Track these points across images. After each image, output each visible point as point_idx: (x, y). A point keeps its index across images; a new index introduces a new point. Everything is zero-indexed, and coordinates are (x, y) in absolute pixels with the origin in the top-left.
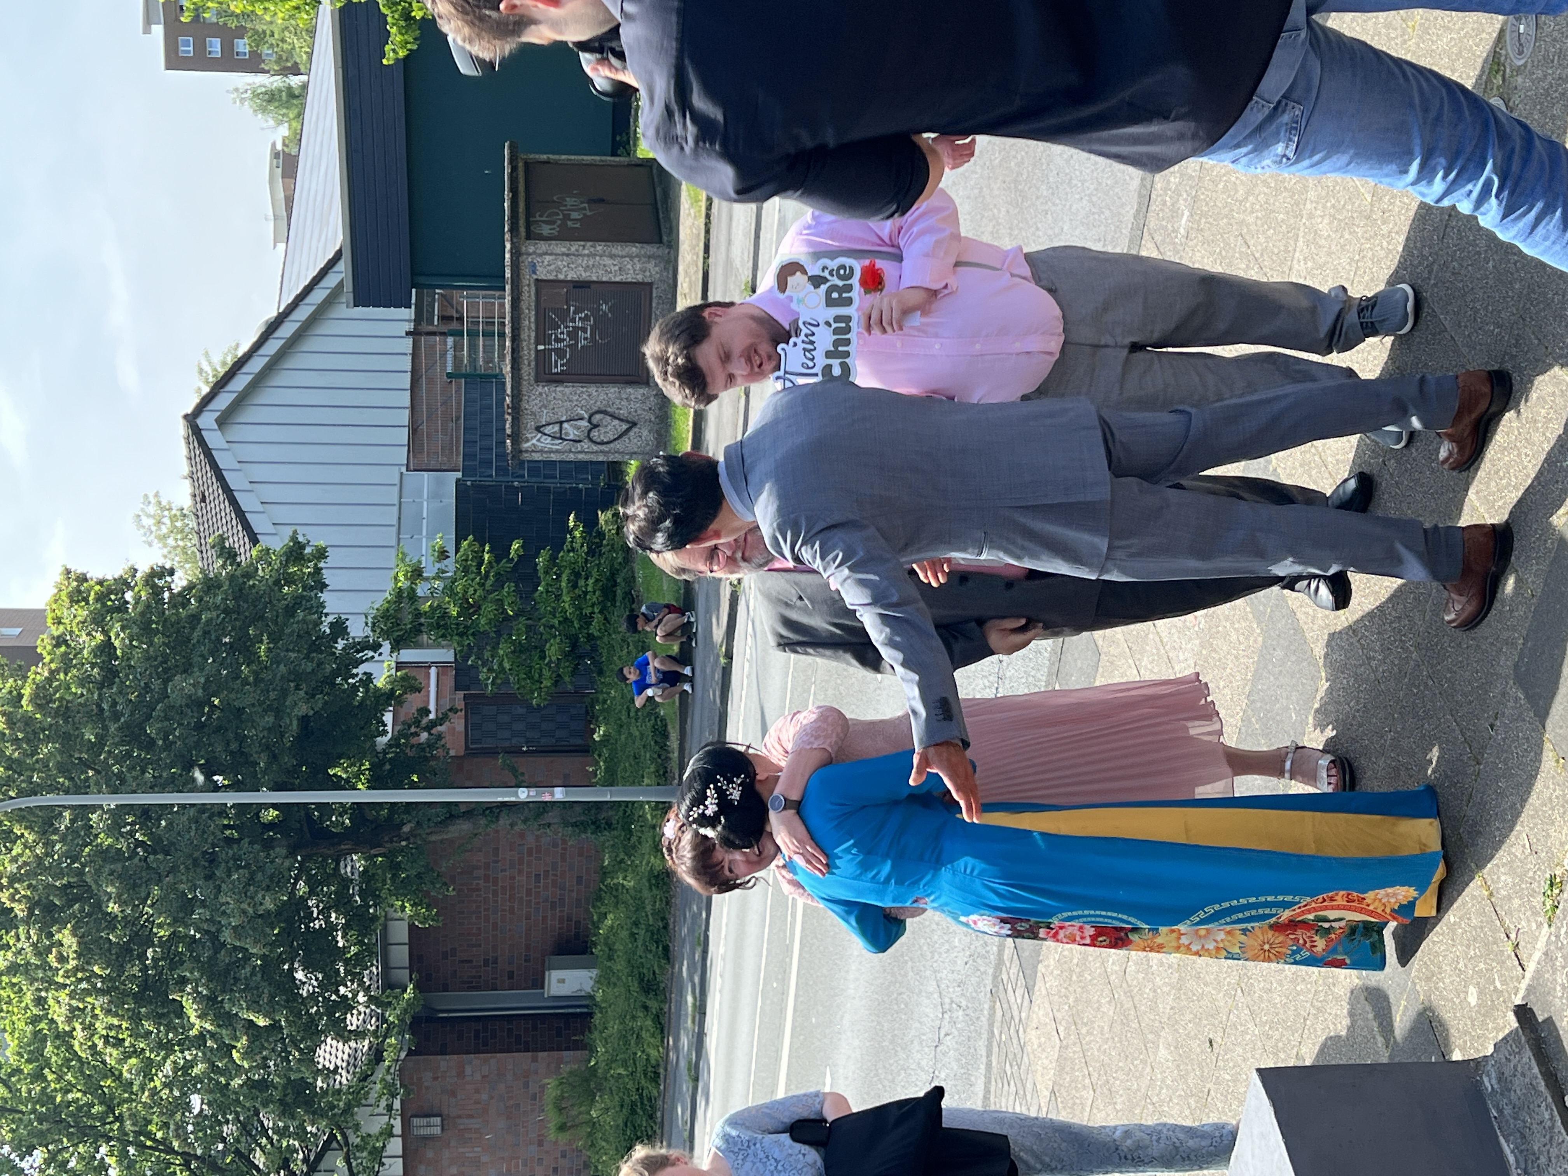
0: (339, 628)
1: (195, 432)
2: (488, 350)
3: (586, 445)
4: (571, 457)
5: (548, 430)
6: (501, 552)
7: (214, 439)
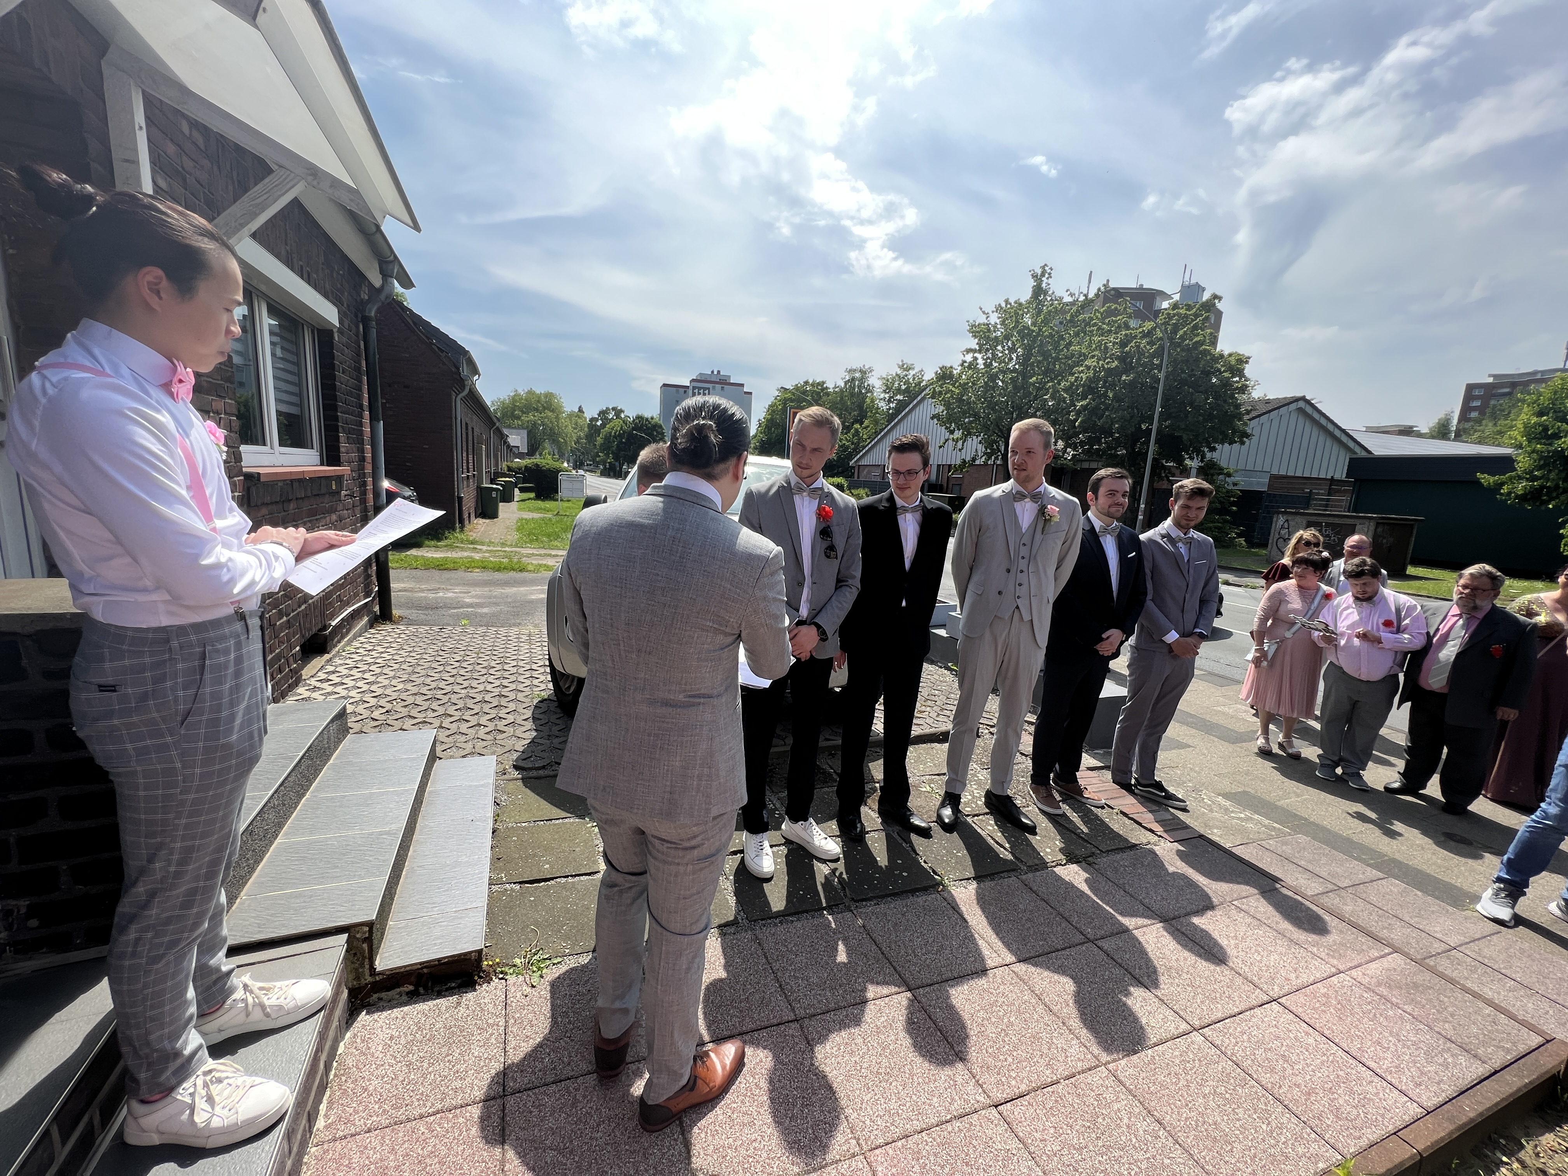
0: (1213, 449)
1: (1297, 400)
2: (1321, 505)
3: (1277, 536)
4: (1272, 531)
5: (1286, 525)
6: (1233, 504)
7: (1293, 407)
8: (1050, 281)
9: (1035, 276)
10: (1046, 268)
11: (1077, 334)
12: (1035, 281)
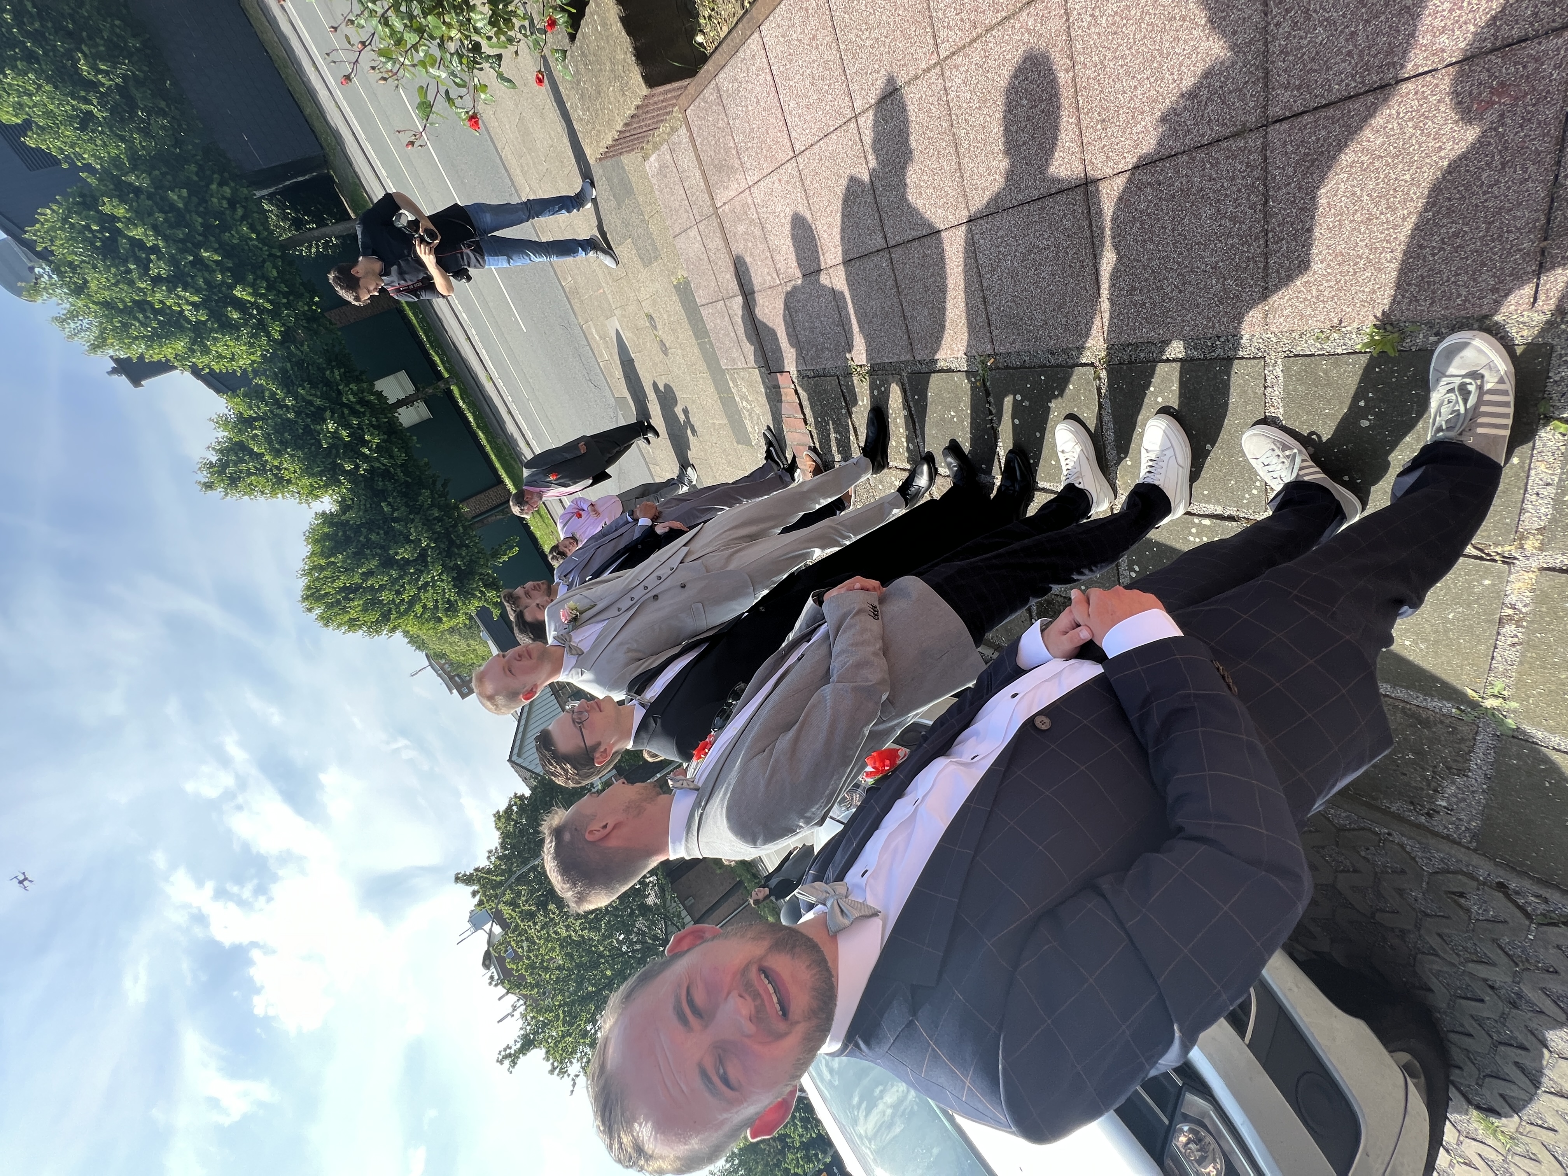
1: (513, 763)
8: (511, 1043)
9: (514, 1063)
10: (501, 1057)
11: (547, 969)
12: (518, 1057)
